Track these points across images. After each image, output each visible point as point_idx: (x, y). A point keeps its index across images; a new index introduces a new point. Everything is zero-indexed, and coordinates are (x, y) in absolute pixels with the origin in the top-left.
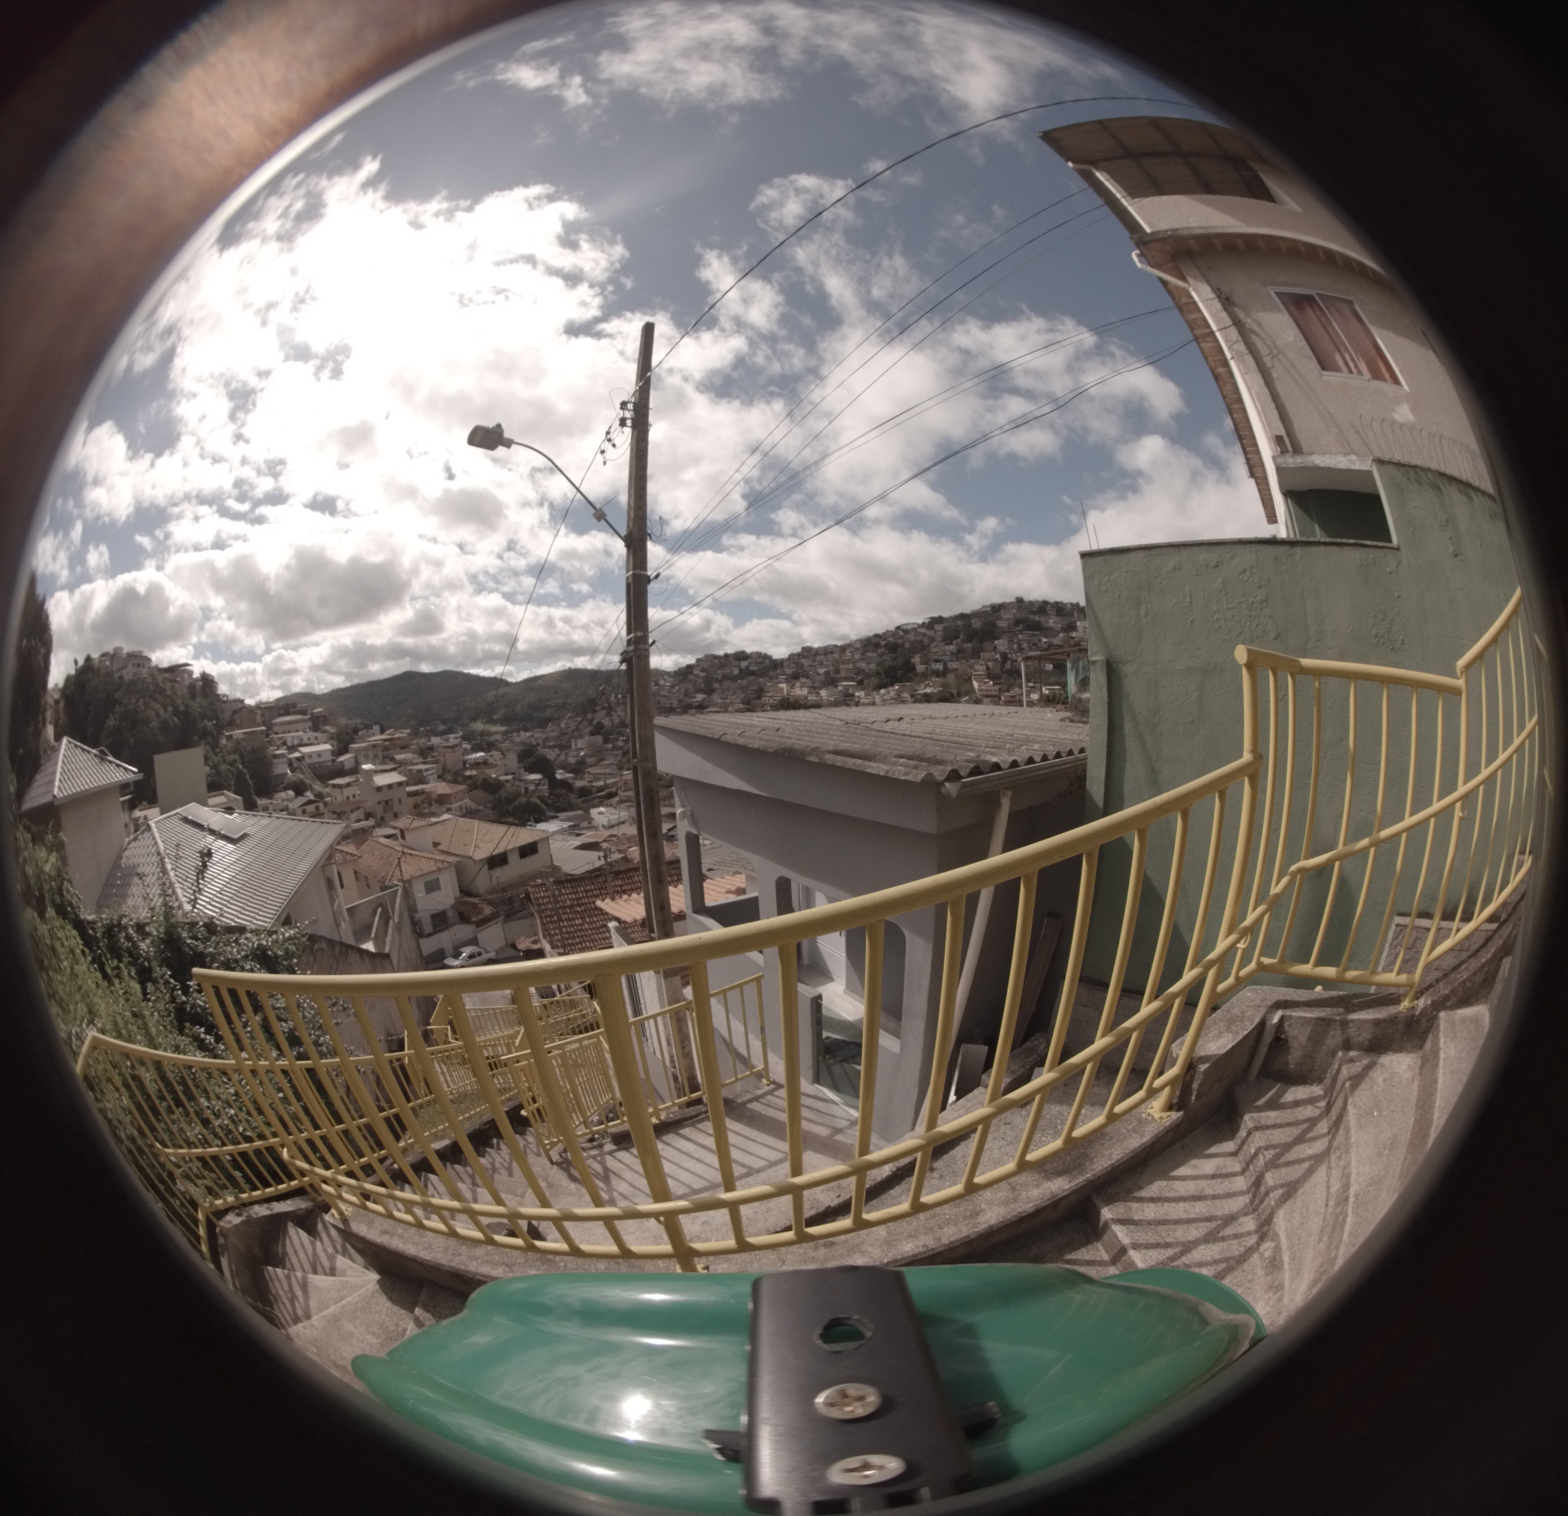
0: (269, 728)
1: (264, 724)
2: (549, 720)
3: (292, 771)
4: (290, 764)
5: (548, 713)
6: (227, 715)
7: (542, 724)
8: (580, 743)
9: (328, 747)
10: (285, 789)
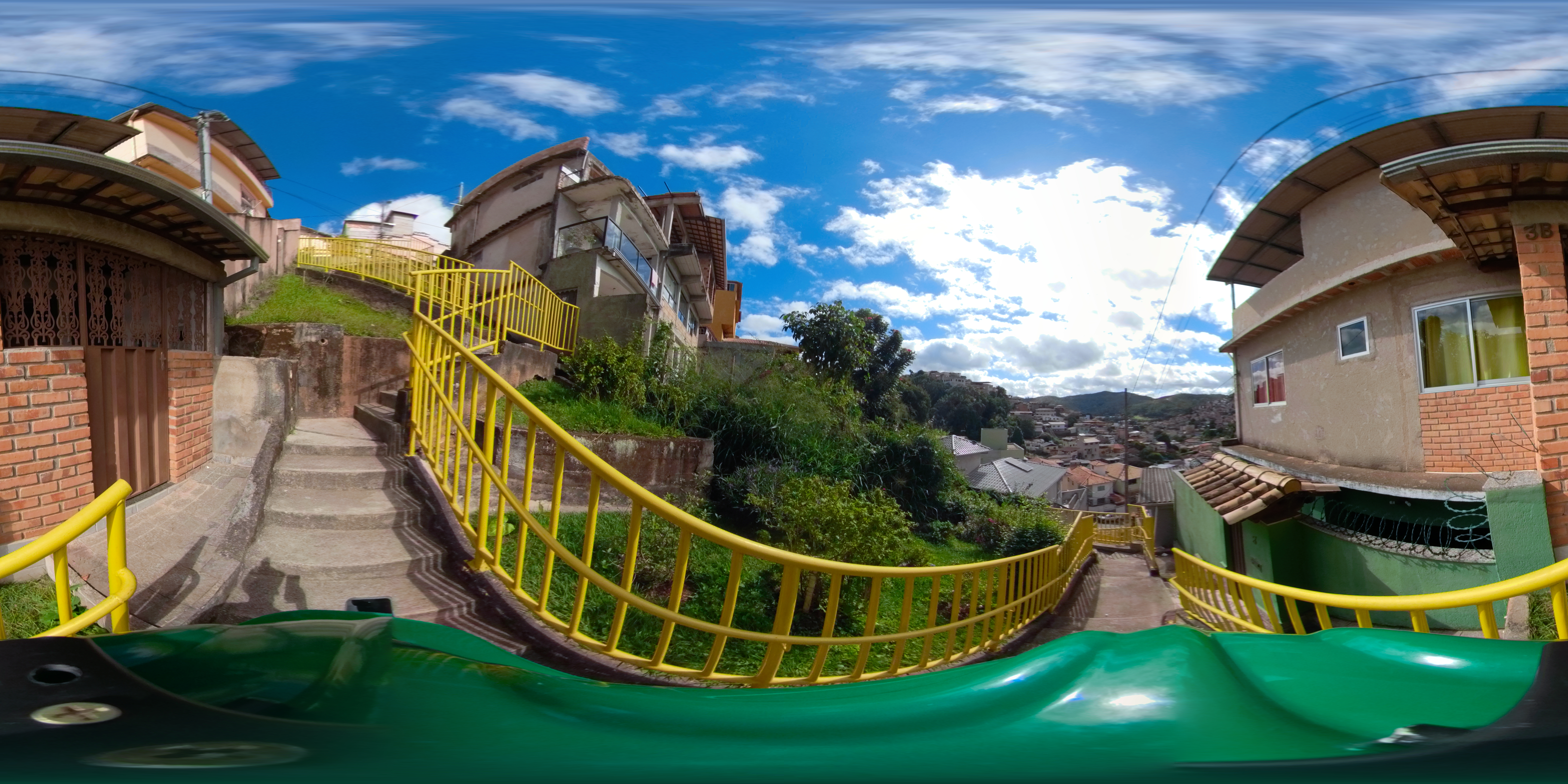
0: (1034, 412)
1: (1031, 410)
2: (1171, 417)
3: (1045, 431)
4: (1044, 428)
5: (1169, 414)
6: (1012, 404)
7: (1168, 418)
8: (1184, 428)
9: (1064, 423)
10: (1040, 438)
